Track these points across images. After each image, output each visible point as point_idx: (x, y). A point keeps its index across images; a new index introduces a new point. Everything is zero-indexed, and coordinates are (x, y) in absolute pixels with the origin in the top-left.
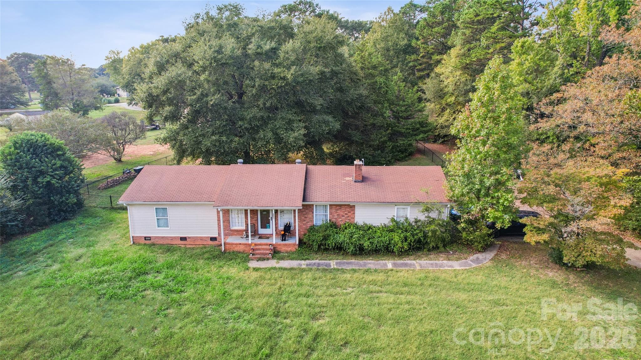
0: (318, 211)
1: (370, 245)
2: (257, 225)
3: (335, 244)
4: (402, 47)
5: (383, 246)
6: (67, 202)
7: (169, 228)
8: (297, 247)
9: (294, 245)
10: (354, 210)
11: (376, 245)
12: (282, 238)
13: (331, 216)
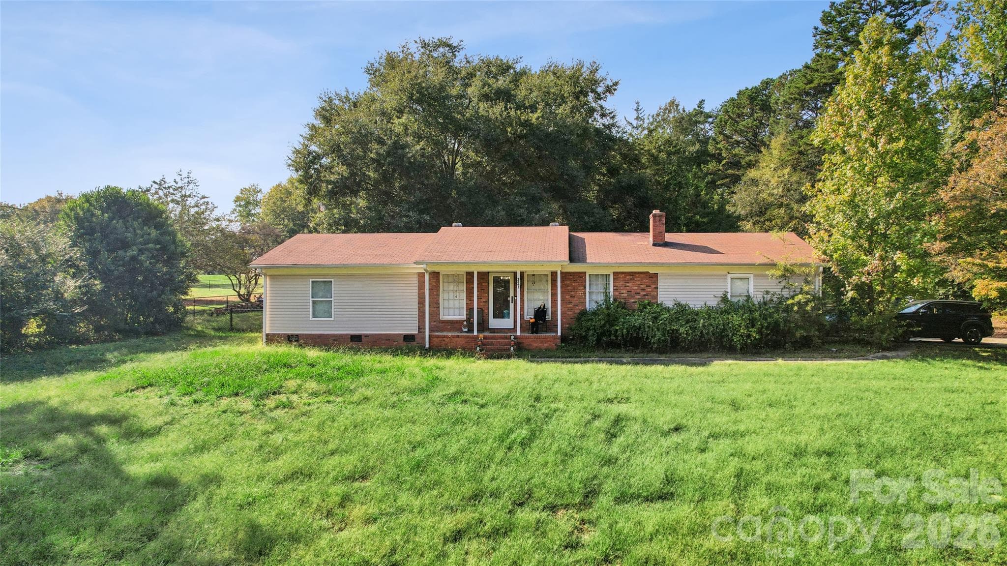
0: (594, 287)
1: (690, 332)
2: (486, 311)
3: (628, 332)
4: (692, 155)
5: (713, 334)
6: (159, 299)
7: (332, 319)
8: (558, 341)
9: (554, 338)
10: (656, 283)
11: (702, 332)
12: (532, 330)
13: (617, 293)
